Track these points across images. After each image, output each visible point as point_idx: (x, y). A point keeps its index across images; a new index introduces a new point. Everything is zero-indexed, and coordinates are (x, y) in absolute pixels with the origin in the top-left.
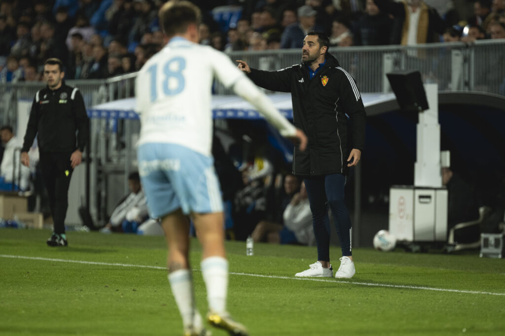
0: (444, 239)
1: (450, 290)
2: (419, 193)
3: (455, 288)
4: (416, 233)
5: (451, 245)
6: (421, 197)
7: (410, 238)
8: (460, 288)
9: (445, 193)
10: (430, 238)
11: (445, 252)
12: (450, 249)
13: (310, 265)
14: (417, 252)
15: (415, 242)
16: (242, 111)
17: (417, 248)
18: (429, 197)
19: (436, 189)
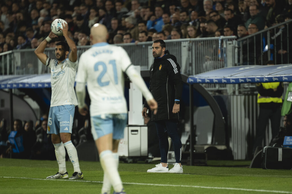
0: (146, 155)
1: (148, 184)
2: (131, 128)
3: (151, 183)
4: (130, 152)
5: (150, 158)
6: (132, 131)
7: (126, 155)
8: (154, 183)
9: (146, 128)
10: (138, 154)
11: (147, 163)
12: (149, 161)
13: (156, 165)
14: (130, 163)
15: (129, 157)
16: (28, 83)
17: (131, 160)
18: (137, 131)
19: (141, 126)
